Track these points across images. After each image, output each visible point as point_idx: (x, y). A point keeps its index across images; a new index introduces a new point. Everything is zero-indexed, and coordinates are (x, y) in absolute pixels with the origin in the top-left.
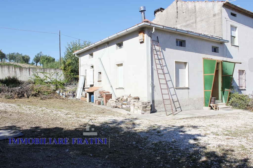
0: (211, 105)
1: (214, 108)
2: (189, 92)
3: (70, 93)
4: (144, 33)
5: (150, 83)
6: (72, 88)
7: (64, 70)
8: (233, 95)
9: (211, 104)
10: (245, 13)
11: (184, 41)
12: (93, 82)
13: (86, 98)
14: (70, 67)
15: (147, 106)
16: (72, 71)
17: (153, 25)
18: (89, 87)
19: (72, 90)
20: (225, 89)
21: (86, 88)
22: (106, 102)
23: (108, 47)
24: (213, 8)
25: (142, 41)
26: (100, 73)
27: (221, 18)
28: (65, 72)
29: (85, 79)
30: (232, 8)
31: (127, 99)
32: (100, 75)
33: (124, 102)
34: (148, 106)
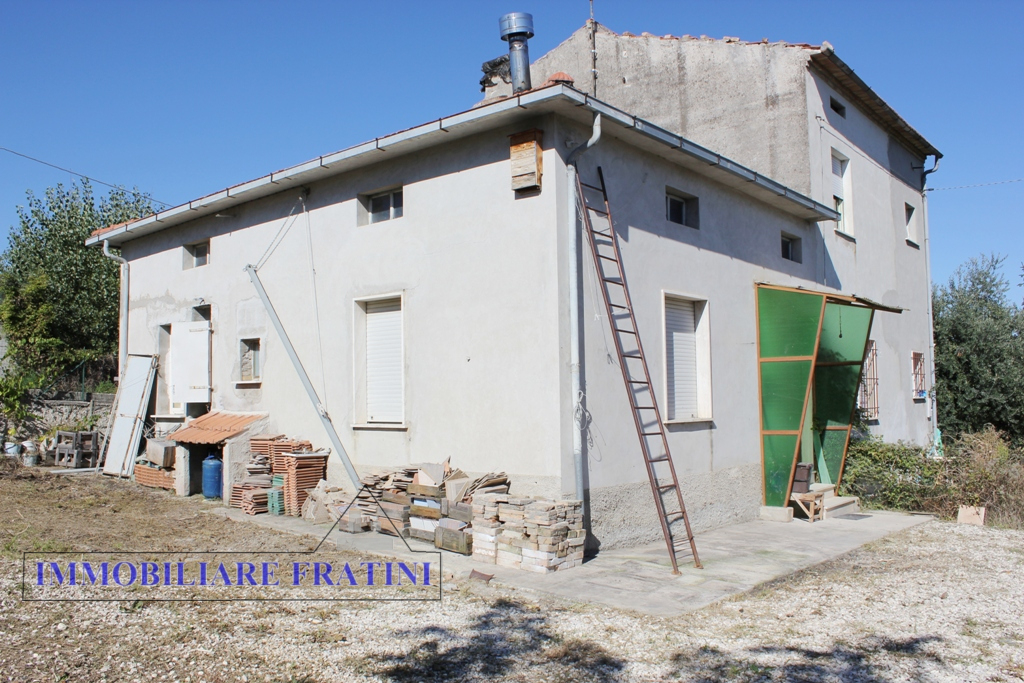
0: (796, 497)
1: (811, 514)
2: (712, 441)
3: (59, 441)
4: (543, 146)
5: (576, 400)
6: (73, 415)
7: (14, 324)
8: (859, 447)
9: (793, 494)
10: (867, 106)
11: (692, 201)
12: (207, 391)
13: (167, 473)
14: (43, 308)
15: (571, 526)
16: (53, 330)
17: (595, 106)
18: (181, 411)
19: (73, 424)
20: (829, 421)
21: (159, 420)
22: (302, 497)
23: (307, 210)
24: (767, 70)
25: (532, 182)
26: (253, 344)
27: (804, 115)
28: (18, 334)
29: (157, 372)
30: (836, 79)
31: (443, 485)
32: (252, 352)
33: (425, 500)
34: (573, 523)
